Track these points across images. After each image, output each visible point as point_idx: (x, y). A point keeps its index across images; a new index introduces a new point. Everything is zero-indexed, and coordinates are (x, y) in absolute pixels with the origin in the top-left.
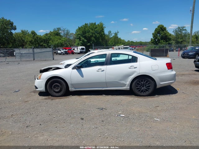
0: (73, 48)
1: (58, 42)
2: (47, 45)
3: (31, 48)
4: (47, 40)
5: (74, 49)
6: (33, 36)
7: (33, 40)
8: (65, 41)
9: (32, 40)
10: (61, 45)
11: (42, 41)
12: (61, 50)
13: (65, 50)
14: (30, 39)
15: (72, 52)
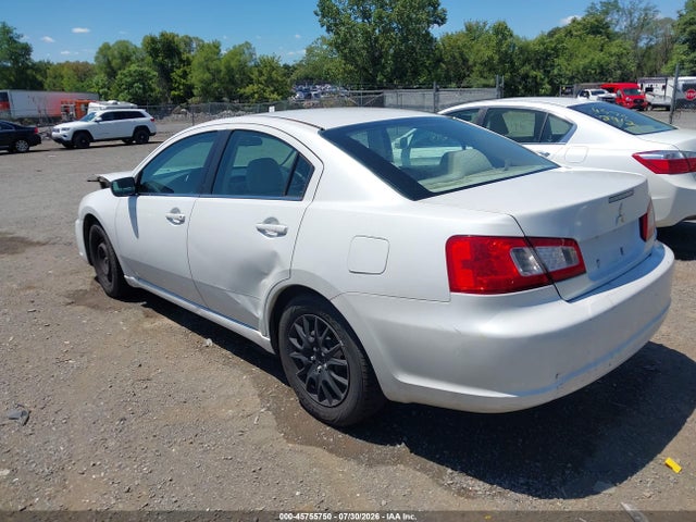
0: (646, 86)
1: (587, 61)
2: (547, 73)
3: (485, 86)
4: (549, 55)
5: (650, 90)
6: (499, 44)
7: (497, 57)
8: (620, 56)
9: (491, 58)
10: (602, 73)
11: (526, 61)
12: (588, 96)
13: (607, 94)
14: (487, 53)
15: (635, 101)
